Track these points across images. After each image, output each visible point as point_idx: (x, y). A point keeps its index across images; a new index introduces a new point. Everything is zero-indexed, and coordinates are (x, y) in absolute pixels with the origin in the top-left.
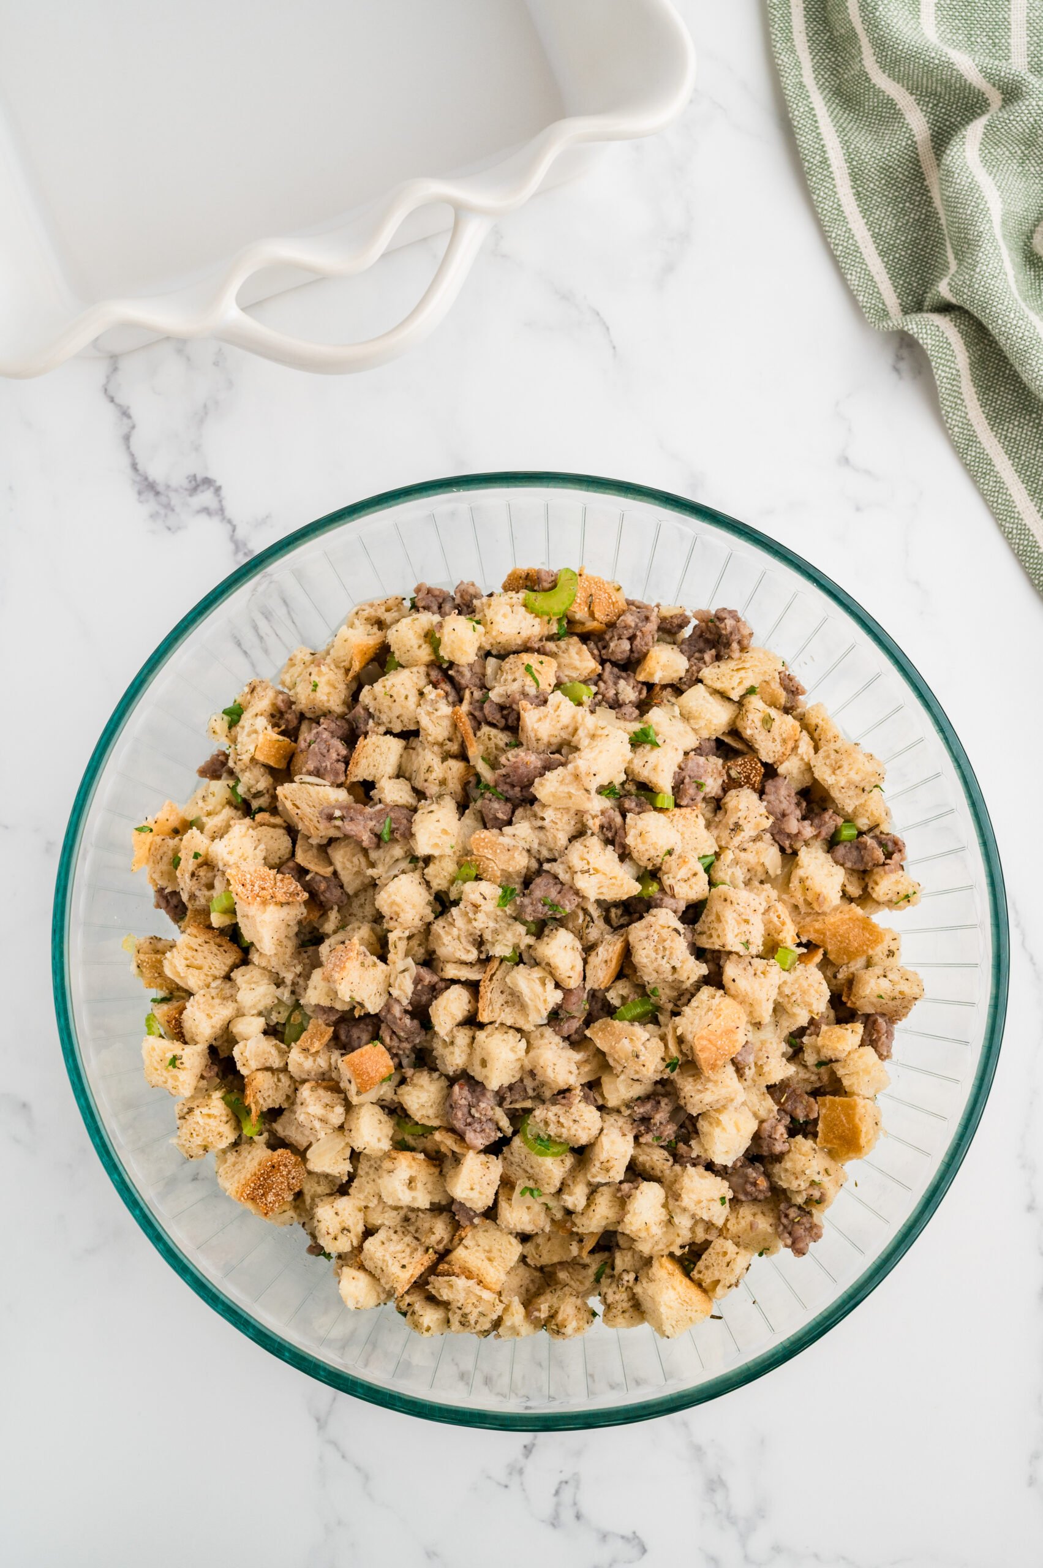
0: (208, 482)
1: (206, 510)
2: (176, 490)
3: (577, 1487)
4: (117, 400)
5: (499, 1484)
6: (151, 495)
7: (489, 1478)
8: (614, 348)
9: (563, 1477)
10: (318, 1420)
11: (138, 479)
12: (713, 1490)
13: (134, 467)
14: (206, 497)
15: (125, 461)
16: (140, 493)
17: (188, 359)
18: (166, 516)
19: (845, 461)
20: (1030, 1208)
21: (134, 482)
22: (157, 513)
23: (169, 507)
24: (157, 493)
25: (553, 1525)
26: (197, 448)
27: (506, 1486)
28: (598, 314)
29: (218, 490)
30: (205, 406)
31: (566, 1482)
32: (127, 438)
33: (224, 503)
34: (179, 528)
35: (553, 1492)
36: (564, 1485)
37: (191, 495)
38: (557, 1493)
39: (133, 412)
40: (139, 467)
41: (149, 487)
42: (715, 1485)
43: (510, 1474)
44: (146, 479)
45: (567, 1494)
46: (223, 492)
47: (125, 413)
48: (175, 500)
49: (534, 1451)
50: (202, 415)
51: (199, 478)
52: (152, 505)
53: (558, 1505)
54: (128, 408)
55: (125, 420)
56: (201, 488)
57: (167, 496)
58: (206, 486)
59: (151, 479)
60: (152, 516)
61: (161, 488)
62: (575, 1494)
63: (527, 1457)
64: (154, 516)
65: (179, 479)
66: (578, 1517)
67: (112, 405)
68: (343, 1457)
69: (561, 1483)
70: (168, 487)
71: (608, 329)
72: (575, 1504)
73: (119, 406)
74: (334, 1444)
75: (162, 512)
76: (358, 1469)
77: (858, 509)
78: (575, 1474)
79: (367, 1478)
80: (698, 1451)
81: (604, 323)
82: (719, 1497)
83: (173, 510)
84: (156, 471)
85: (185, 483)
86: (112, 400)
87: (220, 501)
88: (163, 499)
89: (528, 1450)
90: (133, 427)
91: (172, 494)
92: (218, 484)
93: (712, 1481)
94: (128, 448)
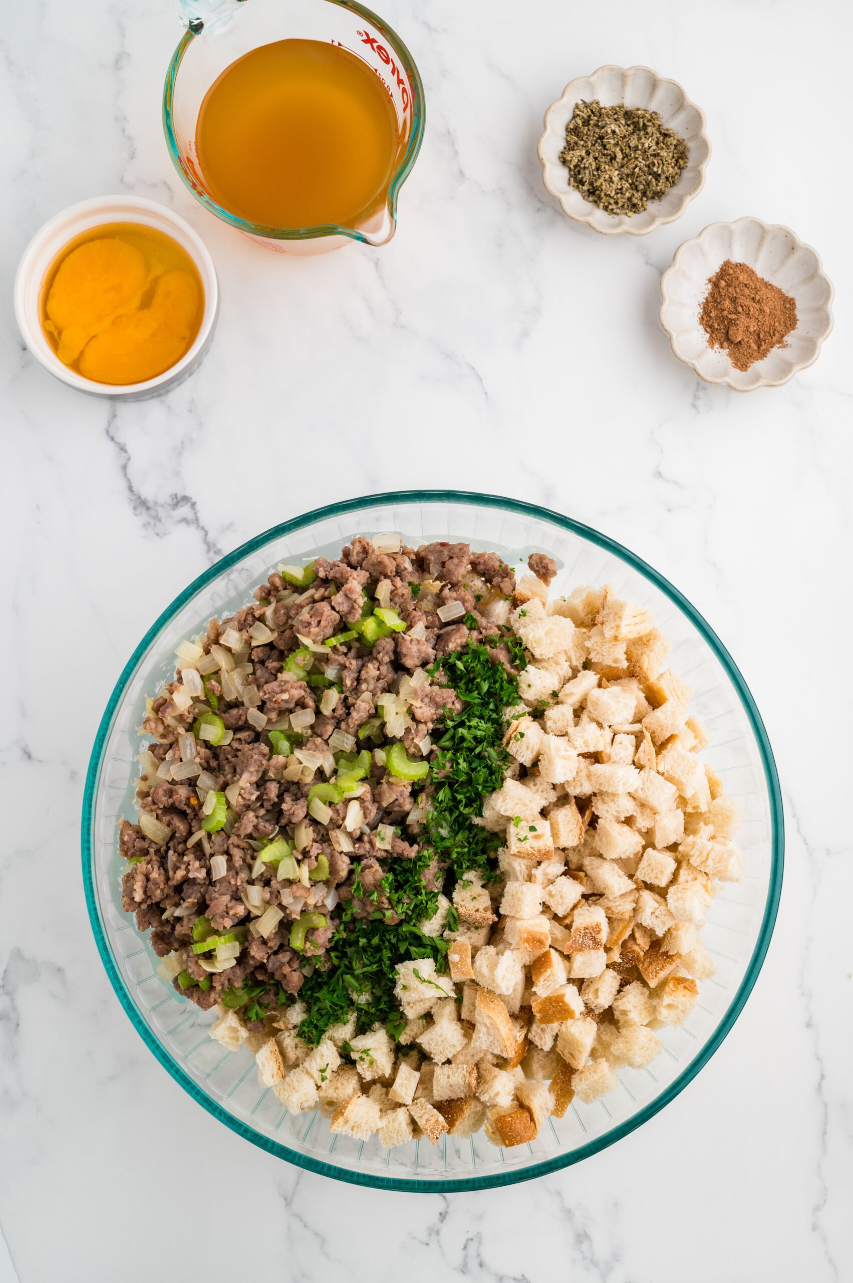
0: (186, 499)
1: (185, 520)
2: (162, 506)
3: (480, 1243)
4: (116, 439)
5: (422, 1242)
6: (143, 510)
7: (414, 1238)
8: (486, 394)
9: (470, 1236)
10: (285, 1199)
11: (134, 498)
12: (581, 1242)
13: (131, 489)
14: (184, 511)
15: (123, 485)
16: (135, 508)
17: (169, 407)
18: (155, 525)
19: (659, 474)
20: (809, 1025)
21: (131, 500)
22: (149, 523)
23: (157, 518)
24: (148, 508)
25: (463, 1271)
26: (177, 474)
27: (427, 1244)
28: (473, 369)
29: (194, 505)
30: (182, 442)
31: (472, 1240)
32: (124, 468)
33: (199, 515)
34: (165, 534)
35: (463, 1247)
36: (470, 1241)
37: (173, 509)
38: (465, 1248)
39: (128, 448)
40: (134, 489)
41: (141, 504)
42: (582, 1238)
43: (430, 1235)
44: (139, 498)
45: (473, 1248)
46: (198, 507)
47: (123, 449)
48: (162, 513)
49: (447, 1217)
50: (181, 449)
51: (179, 496)
52: (144, 517)
53: (466, 1256)
54: (125, 445)
55: (123, 454)
56: (181, 504)
57: (156, 510)
58: (184, 502)
59: (143, 498)
60: (144, 525)
61: (151, 505)
62: (478, 1248)
63: (442, 1222)
64: (146, 525)
65: (164, 497)
66: (481, 1265)
67: (112, 442)
68: (305, 1226)
69: (468, 1240)
70: (156, 503)
71: (481, 380)
72: (479, 1255)
73: (118, 443)
74: (298, 1217)
75: (152, 522)
76: (316, 1234)
77: (669, 510)
78: (478, 1233)
79: (323, 1241)
80: (569, 1213)
81: (478, 376)
82: (585, 1246)
83: (160, 521)
84: (147, 491)
85: (169, 500)
86: (112, 439)
87: (196, 513)
88: (152, 512)
89: (443, 1216)
90: (129, 459)
91: (159, 509)
92: (193, 500)
93: (579, 1235)
94: (126, 474)
